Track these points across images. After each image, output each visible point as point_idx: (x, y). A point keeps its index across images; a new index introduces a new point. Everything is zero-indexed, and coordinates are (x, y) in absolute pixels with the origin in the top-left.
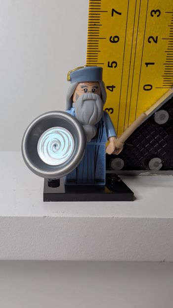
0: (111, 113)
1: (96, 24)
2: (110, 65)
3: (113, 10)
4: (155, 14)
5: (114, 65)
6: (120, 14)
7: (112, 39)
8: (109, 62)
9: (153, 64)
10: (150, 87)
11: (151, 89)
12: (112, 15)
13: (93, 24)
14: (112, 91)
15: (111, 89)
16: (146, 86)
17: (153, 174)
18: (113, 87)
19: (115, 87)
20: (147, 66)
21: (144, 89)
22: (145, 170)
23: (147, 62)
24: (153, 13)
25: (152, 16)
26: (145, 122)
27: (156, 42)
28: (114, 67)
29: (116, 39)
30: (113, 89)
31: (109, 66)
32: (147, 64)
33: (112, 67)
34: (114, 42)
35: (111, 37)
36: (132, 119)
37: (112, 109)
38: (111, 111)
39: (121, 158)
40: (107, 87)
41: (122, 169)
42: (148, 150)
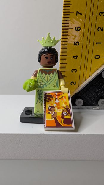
0: (76, 72)
2: (75, 44)
3: (77, 12)
4: (102, 14)
6: (81, 14)
8: (74, 42)
9: (101, 43)
10: (98, 57)
11: (99, 58)
12: (77, 15)
13: (66, 20)
14: (76, 59)
15: (75, 58)
16: (96, 56)
17: (101, 108)
18: (77, 56)
19: (78, 57)
20: (97, 45)
21: (95, 58)
22: (96, 106)
24: (101, 14)
25: (100, 15)
26: (96, 77)
27: (102, 30)
29: (79, 29)
31: (74, 44)
32: (97, 43)
33: (76, 45)
35: (76, 28)
36: (88, 75)
37: (76, 70)
38: (75, 71)
39: (82, 99)
40: (74, 57)
41: (83, 106)
42: (97, 94)
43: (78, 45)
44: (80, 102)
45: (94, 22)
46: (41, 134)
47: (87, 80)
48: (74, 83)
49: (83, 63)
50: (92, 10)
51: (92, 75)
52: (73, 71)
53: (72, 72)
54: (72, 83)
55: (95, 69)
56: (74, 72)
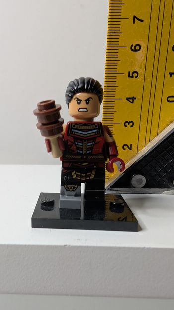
0: (131, 126)
1: (116, 32)
2: (131, 75)
3: (135, 17)
5: (135, 75)
6: (142, 21)
7: (133, 48)
8: (129, 72)
10: (173, 99)
12: (134, 23)
13: (113, 32)
14: (132, 102)
15: (131, 100)
16: (169, 97)
18: (134, 98)
19: (135, 98)
20: (171, 76)
21: (168, 101)
22: (168, 188)
23: (171, 72)
26: (170, 136)
28: (134, 77)
29: (137, 48)
30: (133, 101)
31: (129, 76)
32: (171, 74)
33: (132, 77)
34: (135, 50)
35: (132, 46)
36: (154, 132)
37: (132, 122)
38: (131, 124)
39: (142, 175)
40: (128, 99)
41: (144, 187)
42: (172, 166)
43: (136, 77)
44: (140, 181)
45: (165, 36)
46: (65, 246)
47: (153, 141)
48: (128, 146)
49: (145, 109)
50: (161, 14)
51: (162, 132)
52: (127, 124)
53: (126, 126)
54: (125, 147)
55: (168, 121)
56: (129, 126)
